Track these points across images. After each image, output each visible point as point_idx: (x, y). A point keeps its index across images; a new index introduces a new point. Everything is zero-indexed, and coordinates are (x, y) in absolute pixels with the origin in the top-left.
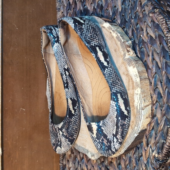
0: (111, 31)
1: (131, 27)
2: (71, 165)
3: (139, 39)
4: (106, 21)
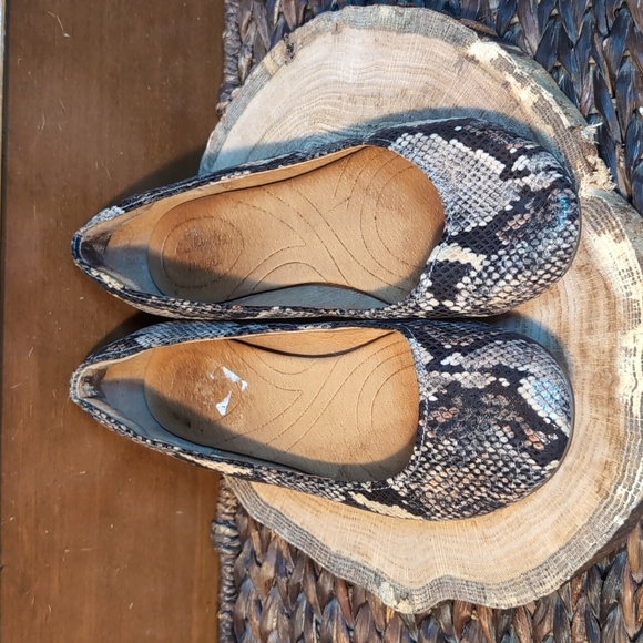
0: (511, 79)
1: (591, 68)
2: (271, 622)
3: (627, 122)
4: (481, 34)
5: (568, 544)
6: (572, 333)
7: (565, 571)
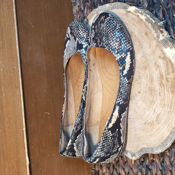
0: (139, 14)
1: (161, 8)
3: (172, 20)
4: (131, 5)
5: (171, 132)
6: (164, 76)
7: (172, 140)
